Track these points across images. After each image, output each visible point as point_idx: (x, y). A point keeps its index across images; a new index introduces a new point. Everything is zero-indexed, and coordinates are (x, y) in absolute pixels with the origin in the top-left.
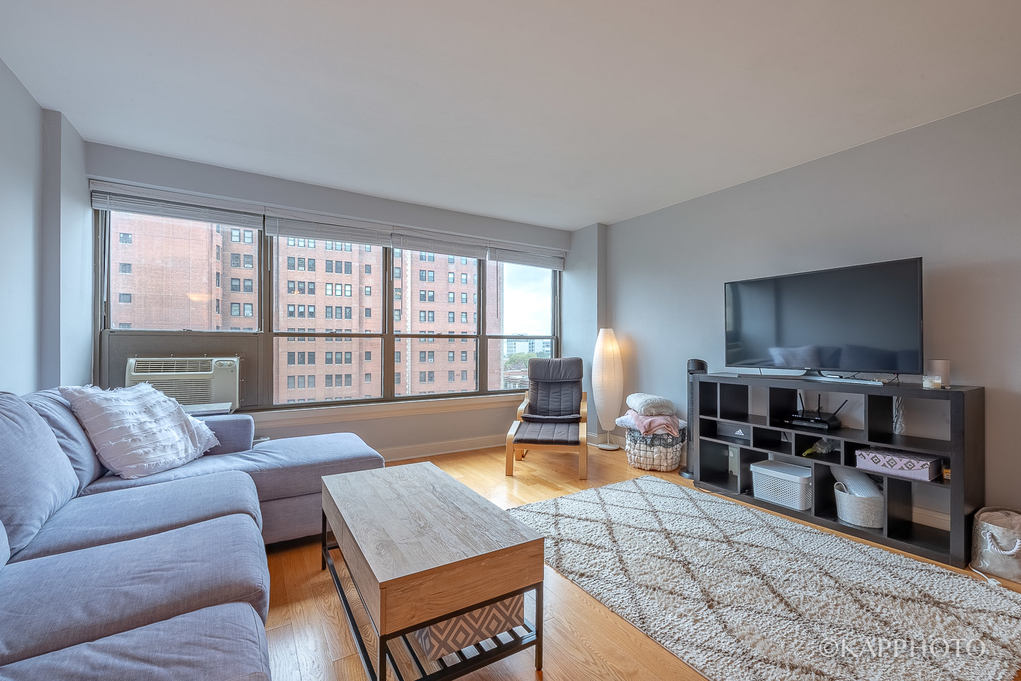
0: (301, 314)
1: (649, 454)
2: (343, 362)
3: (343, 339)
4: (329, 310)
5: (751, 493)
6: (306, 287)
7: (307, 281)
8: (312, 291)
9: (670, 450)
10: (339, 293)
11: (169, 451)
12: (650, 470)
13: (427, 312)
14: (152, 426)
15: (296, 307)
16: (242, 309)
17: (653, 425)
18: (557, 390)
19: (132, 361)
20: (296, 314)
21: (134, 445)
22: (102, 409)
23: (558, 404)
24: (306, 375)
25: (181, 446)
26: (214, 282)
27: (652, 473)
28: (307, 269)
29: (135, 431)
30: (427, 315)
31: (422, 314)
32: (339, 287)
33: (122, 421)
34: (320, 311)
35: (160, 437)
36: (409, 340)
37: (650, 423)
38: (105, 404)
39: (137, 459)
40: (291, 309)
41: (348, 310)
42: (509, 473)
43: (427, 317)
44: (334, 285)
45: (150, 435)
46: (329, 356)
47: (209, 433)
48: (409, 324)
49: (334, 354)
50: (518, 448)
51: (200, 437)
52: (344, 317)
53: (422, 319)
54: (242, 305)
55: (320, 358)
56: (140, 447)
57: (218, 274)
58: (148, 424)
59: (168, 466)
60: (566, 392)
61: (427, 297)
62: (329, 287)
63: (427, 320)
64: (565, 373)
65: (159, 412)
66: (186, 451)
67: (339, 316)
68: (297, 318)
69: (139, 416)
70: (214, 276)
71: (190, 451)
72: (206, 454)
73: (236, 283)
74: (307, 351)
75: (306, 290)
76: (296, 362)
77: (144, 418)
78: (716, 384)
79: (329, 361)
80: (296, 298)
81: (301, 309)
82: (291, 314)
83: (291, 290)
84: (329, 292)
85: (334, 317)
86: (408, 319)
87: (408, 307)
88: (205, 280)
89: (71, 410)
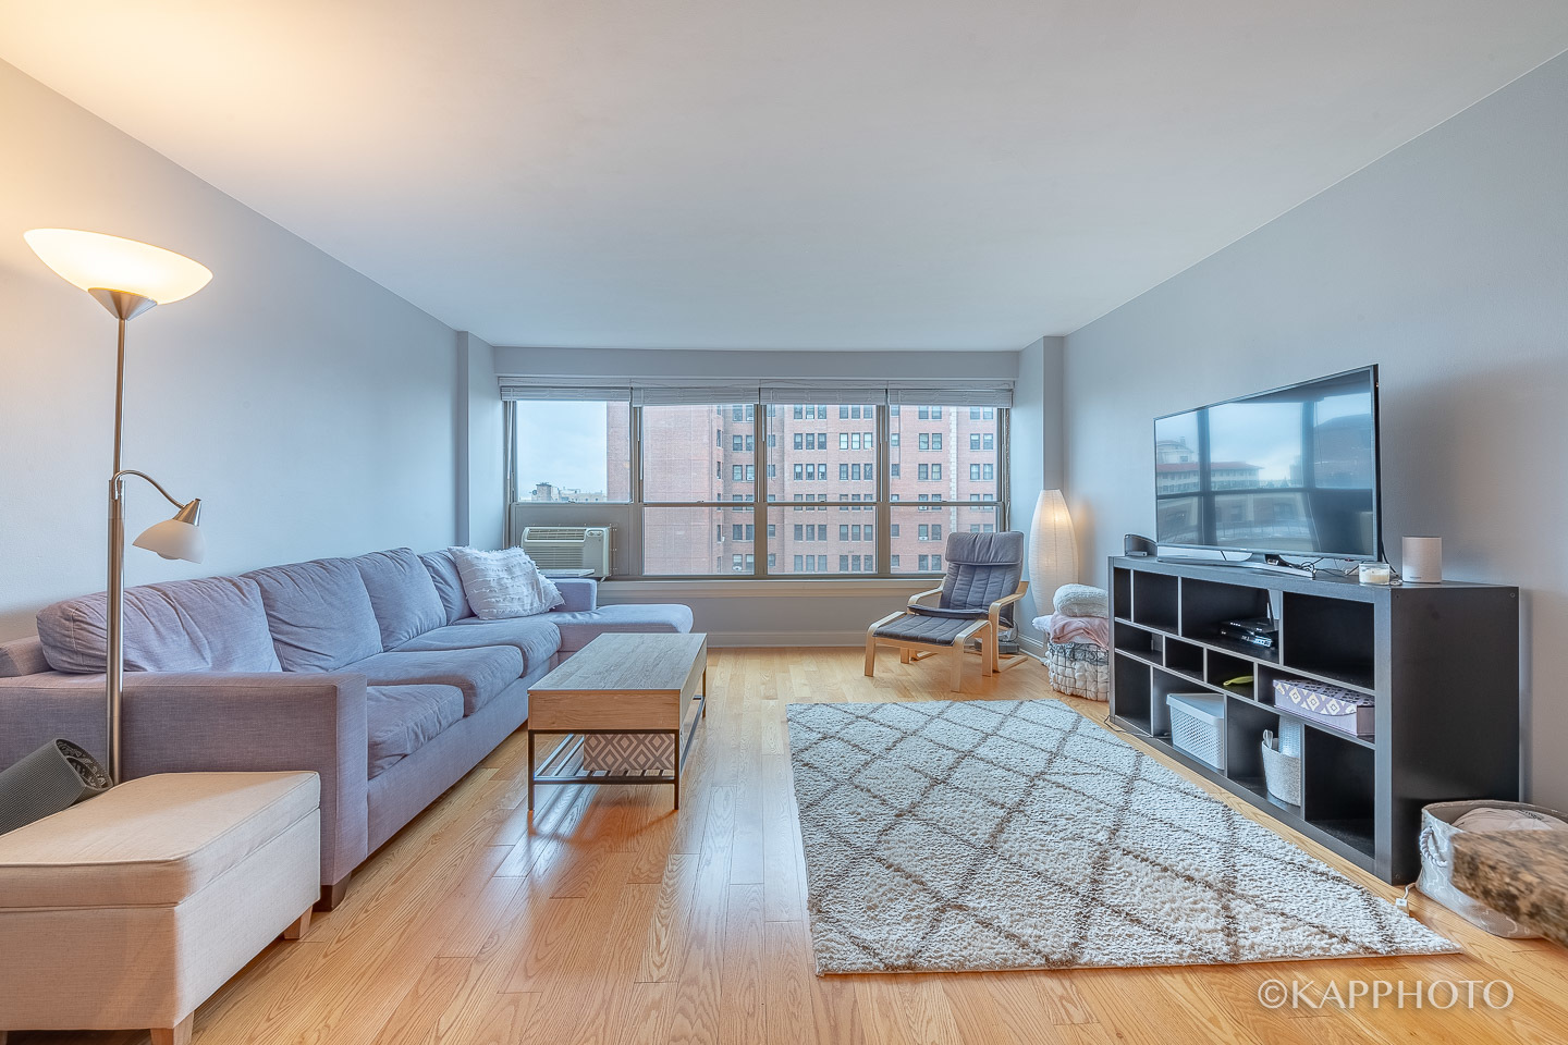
0: (810, 476)
1: (1068, 671)
2: (862, 538)
3: (862, 507)
4: (923, 469)
5: (1169, 740)
6: (816, 440)
7: (816, 432)
8: (822, 446)
9: (1100, 669)
10: (856, 445)
11: (516, 602)
12: (1072, 695)
13: (982, 466)
14: (508, 582)
15: (804, 467)
16: (744, 472)
17: (1067, 630)
18: (984, 576)
19: (527, 529)
20: (804, 476)
21: (490, 595)
22: (473, 565)
23: (981, 595)
24: (816, 554)
25: (527, 601)
26: (715, 442)
27: (1075, 701)
28: (816, 417)
29: (492, 584)
30: (981, 470)
31: (975, 469)
32: (856, 438)
33: (485, 576)
34: (833, 471)
35: (511, 591)
36: (953, 509)
37: (1064, 626)
38: (475, 562)
39: (489, 605)
40: (798, 469)
41: (868, 468)
42: (869, 673)
43: (981, 474)
44: (850, 435)
45: (504, 588)
46: (844, 530)
47: (555, 592)
48: (953, 485)
49: (850, 527)
50: (880, 642)
51: (546, 595)
52: (862, 477)
53: (974, 476)
54: (744, 467)
55: (833, 532)
56: (494, 597)
57: (719, 431)
58: (505, 580)
59: (513, 615)
60: (996, 580)
61: (982, 444)
62: (844, 438)
63: (982, 477)
64: (996, 553)
65: (517, 571)
66: (532, 605)
67: (856, 476)
68: (805, 481)
69: (500, 573)
70: (715, 435)
71: (535, 605)
72: (551, 610)
73: (737, 441)
74: (817, 523)
75: (816, 444)
76: (804, 538)
77: (504, 575)
78: (1129, 571)
79: (844, 537)
80: (805, 456)
81: (810, 469)
82: (798, 476)
83: (797, 446)
84: (844, 445)
85: (850, 478)
86: (952, 476)
87: (952, 460)
88: (706, 440)
89: (454, 565)
